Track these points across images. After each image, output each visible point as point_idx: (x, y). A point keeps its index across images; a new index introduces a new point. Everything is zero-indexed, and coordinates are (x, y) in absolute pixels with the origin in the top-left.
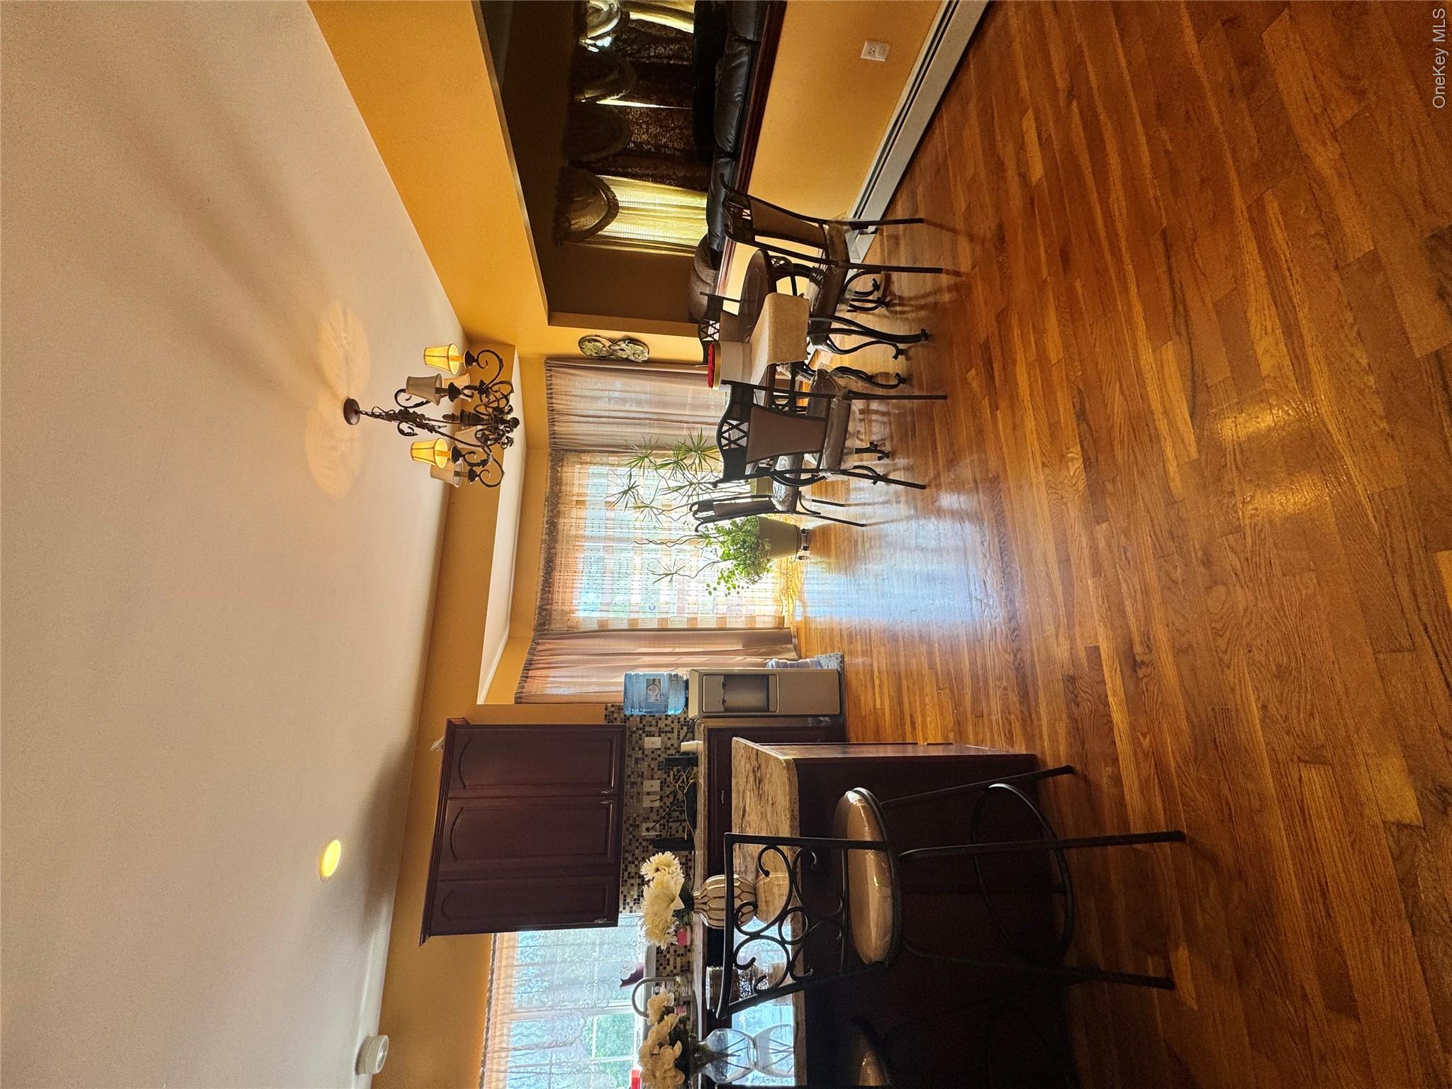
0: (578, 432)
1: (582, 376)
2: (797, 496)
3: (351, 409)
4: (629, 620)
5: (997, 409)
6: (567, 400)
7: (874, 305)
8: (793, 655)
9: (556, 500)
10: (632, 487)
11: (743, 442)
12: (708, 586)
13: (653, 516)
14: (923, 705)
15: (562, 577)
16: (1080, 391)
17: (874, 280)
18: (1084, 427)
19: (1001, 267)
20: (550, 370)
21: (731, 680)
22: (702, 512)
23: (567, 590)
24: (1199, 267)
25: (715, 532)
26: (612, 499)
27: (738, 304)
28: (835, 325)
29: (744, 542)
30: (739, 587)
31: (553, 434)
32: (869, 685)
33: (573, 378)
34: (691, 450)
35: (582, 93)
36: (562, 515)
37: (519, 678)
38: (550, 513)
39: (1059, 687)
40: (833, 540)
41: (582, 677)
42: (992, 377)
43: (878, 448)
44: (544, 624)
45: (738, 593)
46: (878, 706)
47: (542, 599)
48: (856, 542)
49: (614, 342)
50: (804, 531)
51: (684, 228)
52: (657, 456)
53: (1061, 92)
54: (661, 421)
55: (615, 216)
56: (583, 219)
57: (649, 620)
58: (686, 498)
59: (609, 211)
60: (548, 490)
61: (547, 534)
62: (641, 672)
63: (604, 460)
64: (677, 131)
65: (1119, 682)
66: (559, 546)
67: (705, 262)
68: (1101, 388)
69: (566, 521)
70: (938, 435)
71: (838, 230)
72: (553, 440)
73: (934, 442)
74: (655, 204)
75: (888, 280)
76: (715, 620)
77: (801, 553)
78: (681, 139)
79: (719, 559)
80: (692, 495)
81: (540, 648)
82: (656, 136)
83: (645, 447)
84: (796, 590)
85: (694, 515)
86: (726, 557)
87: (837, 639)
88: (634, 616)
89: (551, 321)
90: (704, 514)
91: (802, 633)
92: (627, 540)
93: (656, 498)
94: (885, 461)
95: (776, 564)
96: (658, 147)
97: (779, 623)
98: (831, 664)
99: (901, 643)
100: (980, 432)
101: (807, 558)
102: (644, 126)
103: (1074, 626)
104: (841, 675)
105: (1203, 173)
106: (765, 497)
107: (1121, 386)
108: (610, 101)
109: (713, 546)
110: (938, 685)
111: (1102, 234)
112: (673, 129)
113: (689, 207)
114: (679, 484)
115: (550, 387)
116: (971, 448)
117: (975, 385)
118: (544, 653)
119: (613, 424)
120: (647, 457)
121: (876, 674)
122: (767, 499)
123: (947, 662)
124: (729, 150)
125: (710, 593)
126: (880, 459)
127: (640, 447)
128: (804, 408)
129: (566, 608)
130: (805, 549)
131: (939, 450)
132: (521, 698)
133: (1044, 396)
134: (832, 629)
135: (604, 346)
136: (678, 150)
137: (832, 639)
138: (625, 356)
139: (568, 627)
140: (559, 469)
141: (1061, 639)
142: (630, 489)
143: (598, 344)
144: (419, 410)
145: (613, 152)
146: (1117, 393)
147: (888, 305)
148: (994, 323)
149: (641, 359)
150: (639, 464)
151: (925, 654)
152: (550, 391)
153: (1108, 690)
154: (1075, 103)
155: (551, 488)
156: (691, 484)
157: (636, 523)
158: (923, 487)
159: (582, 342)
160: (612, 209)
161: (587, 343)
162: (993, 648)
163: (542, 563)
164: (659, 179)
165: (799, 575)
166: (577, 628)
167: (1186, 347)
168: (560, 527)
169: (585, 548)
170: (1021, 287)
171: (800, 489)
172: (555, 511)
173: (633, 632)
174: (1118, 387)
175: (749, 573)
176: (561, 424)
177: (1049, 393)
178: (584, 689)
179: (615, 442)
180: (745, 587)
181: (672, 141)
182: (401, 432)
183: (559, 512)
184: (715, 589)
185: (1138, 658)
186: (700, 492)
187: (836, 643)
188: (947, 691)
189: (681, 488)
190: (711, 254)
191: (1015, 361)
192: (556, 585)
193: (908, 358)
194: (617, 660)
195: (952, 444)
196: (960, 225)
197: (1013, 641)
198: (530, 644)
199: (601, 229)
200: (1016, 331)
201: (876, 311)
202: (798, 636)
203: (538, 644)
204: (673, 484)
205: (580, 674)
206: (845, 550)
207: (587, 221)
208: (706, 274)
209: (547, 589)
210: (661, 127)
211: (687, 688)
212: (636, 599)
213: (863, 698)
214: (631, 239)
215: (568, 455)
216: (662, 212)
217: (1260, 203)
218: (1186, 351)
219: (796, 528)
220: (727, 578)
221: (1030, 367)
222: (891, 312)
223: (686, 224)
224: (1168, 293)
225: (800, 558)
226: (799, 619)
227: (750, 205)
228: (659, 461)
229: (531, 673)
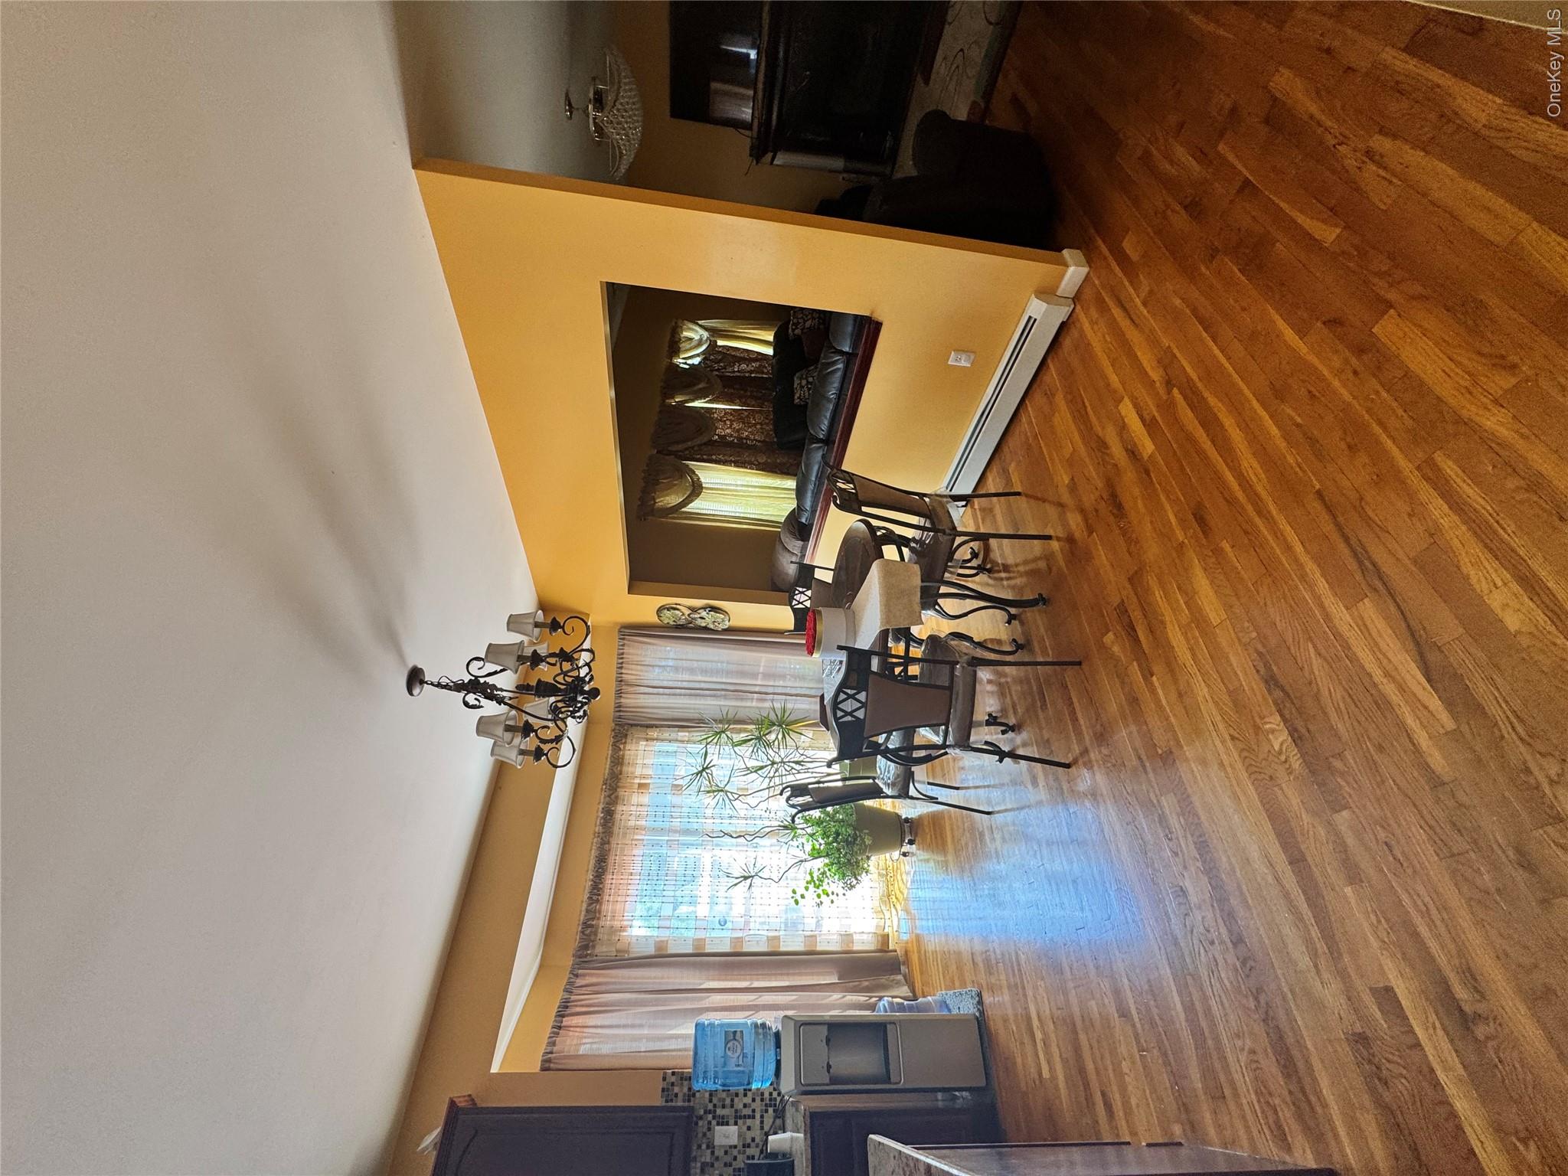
0: (646, 705)
1: (653, 644)
2: (908, 777)
3: (415, 678)
4: (694, 940)
5: (1152, 675)
6: (637, 670)
7: (973, 572)
8: (905, 991)
9: (615, 783)
10: (707, 768)
11: (860, 714)
12: (794, 892)
13: (727, 801)
14: (1120, 1075)
15: (614, 882)
16: (1260, 654)
17: (971, 548)
18: (1278, 694)
19: (1124, 533)
20: (623, 639)
21: (839, 1031)
22: (796, 797)
23: (619, 899)
24: (1377, 524)
25: (802, 821)
26: (680, 782)
27: (832, 572)
28: (943, 590)
29: (838, 834)
30: (833, 893)
31: (619, 707)
32: (1027, 1040)
33: (645, 646)
34: (774, 725)
35: (673, 398)
36: (620, 802)
37: (549, 1030)
38: (608, 799)
39: (1345, 1051)
40: (948, 833)
41: (633, 1026)
42: (1136, 640)
43: (998, 721)
44: (586, 947)
45: (832, 902)
46: (1046, 1074)
47: (587, 911)
48: (982, 834)
49: (694, 610)
50: (907, 820)
51: (765, 506)
52: (733, 731)
53: (1158, 384)
54: (739, 692)
55: (698, 495)
56: (667, 498)
57: (720, 941)
58: (767, 780)
59: (693, 490)
60: (607, 771)
61: (601, 824)
62: (717, 1018)
63: (673, 736)
64: (758, 427)
65: (1446, 1045)
66: (613, 841)
67: (793, 534)
68: (1289, 648)
69: (624, 808)
70: (1076, 705)
71: (940, 502)
72: (618, 714)
73: (1073, 713)
74: (737, 485)
75: (987, 550)
76: (803, 939)
77: (906, 848)
78: (762, 433)
79: (807, 857)
80: (774, 777)
81: (580, 982)
82: (738, 431)
83: (721, 722)
84: (901, 899)
85: (787, 801)
86: (816, 854)
87: (969, 966)
88: (701, 935)
89: (631, 590)
90: (800, 800)
91: (915, 958)
92: (695, 832)
93: (732, 779)
94: (1010, 735)
95: (877, 861)
96: (740, 439)
97: (882, 944)
98: (967, 1007)
99: (1068, 974)
100: (1134, 701)
101: (913, 854)
102: (728, 423)
103: (1340, 955)
104: (981, 1022)
105: (1349, 439)
106: (868, 778)
107: (1315, 647)
108: (698, 404)
109: (800, 840)
110: (1138, 1042)
111: (1240, 495)
112: (755, 425)
113: (770, 488)
114: (761, 764)
115: (621, 655)
116: (1124, 717)
117: (1116, 649)
118: (583, 990)
119: (685, 695)
120: (724, 732)
121: (1035, 1023)
122: (871, 781)
123: (1147, 1005)
124: (822, 437)
125: (797, 902)
126: (1004, 732)
127: (715, 720)
128: (915, 677)
129: (617, 924)
130: (911, 842)
131: (1082, 722)
132: (549, 1061)
133: (1212, 658)
134: (960, 953)
135: (683, 614)
136: (759, 441)
137: (960, 968)
138: (704, 625)
139: (617, 951)
140: (622, 746)
141: (1326, 976)
142: (704, 769)
143: (677, 612)
144: (490, 680)
145: (699, 442)
146: (1313, 655)
147: (989, 571)
148: (1128, 586)
149: (721, 627)
150: (715, 741)
151: (1109, 993)
152: (621, 661)
153: (1431, 1058)
154: (1175, 391)
155: (611, 769)
156: (773, 763)
157: (707, 811)
158: (1068, 766)
159: (660, 610)
160: (697, 489)
161: (666, 611)
162: (1217, 985)
163: (592, 862)
164: (739, 464)
165: (904, 877)
166: (627, 952)
167: (1390, 601)
168: (617, 816)
169: (645, 842)
170: (1152, 550)
171: (913, 769)
172: (613, 796)
173: (699, 958)
174: (1312, 650)
175: (844, 875)
176: (628, 696)
177: (1217, 655)
178: (635, 1046)
179: (691, 716)
180: (840, 894)
181: (752, 434)
182: (466, 704)
183: (617, 797)
184: (803, 897)
185: (1467, 1008)
186: (784, 772)
187: (967, 974)
188: (1155, 1052)
189: (762, 768)
190: (800, 527)
191: (1163, 622)
192: (607, 891)
193: (1022, 623)
194: (679, 1000)
195: (1098, 716)
196: (1066, 498)
197: (1248, 976)
198: (568, 976)
199: (684, 506)
200: (1157, 593)
201: (977, 578)
202: (907, 961)
203: (577, 976)
204: (752, 763)
205: (629, 1022)
206: (966, 844)
207: (672, 500)
208: (795, 545)
209: (595, 898)
210: (744, 423)
211: (778, 1045)
212: (702, 910)
213: (1019, 1060)
214: (714, 515)
215: (633, 730)
216: (744, 491)
217: (1431, 462)
218: (1393, 609)
219: (898, 816)
220: (816, 882)
221: (1185, 631)
222: (995, 579)
223: (766, 501)
224: (1347, 551)
225: (904, 854)
226: (905, 937)
227: (853, 480)
228: (737, 738)
229: (566, 1021)
